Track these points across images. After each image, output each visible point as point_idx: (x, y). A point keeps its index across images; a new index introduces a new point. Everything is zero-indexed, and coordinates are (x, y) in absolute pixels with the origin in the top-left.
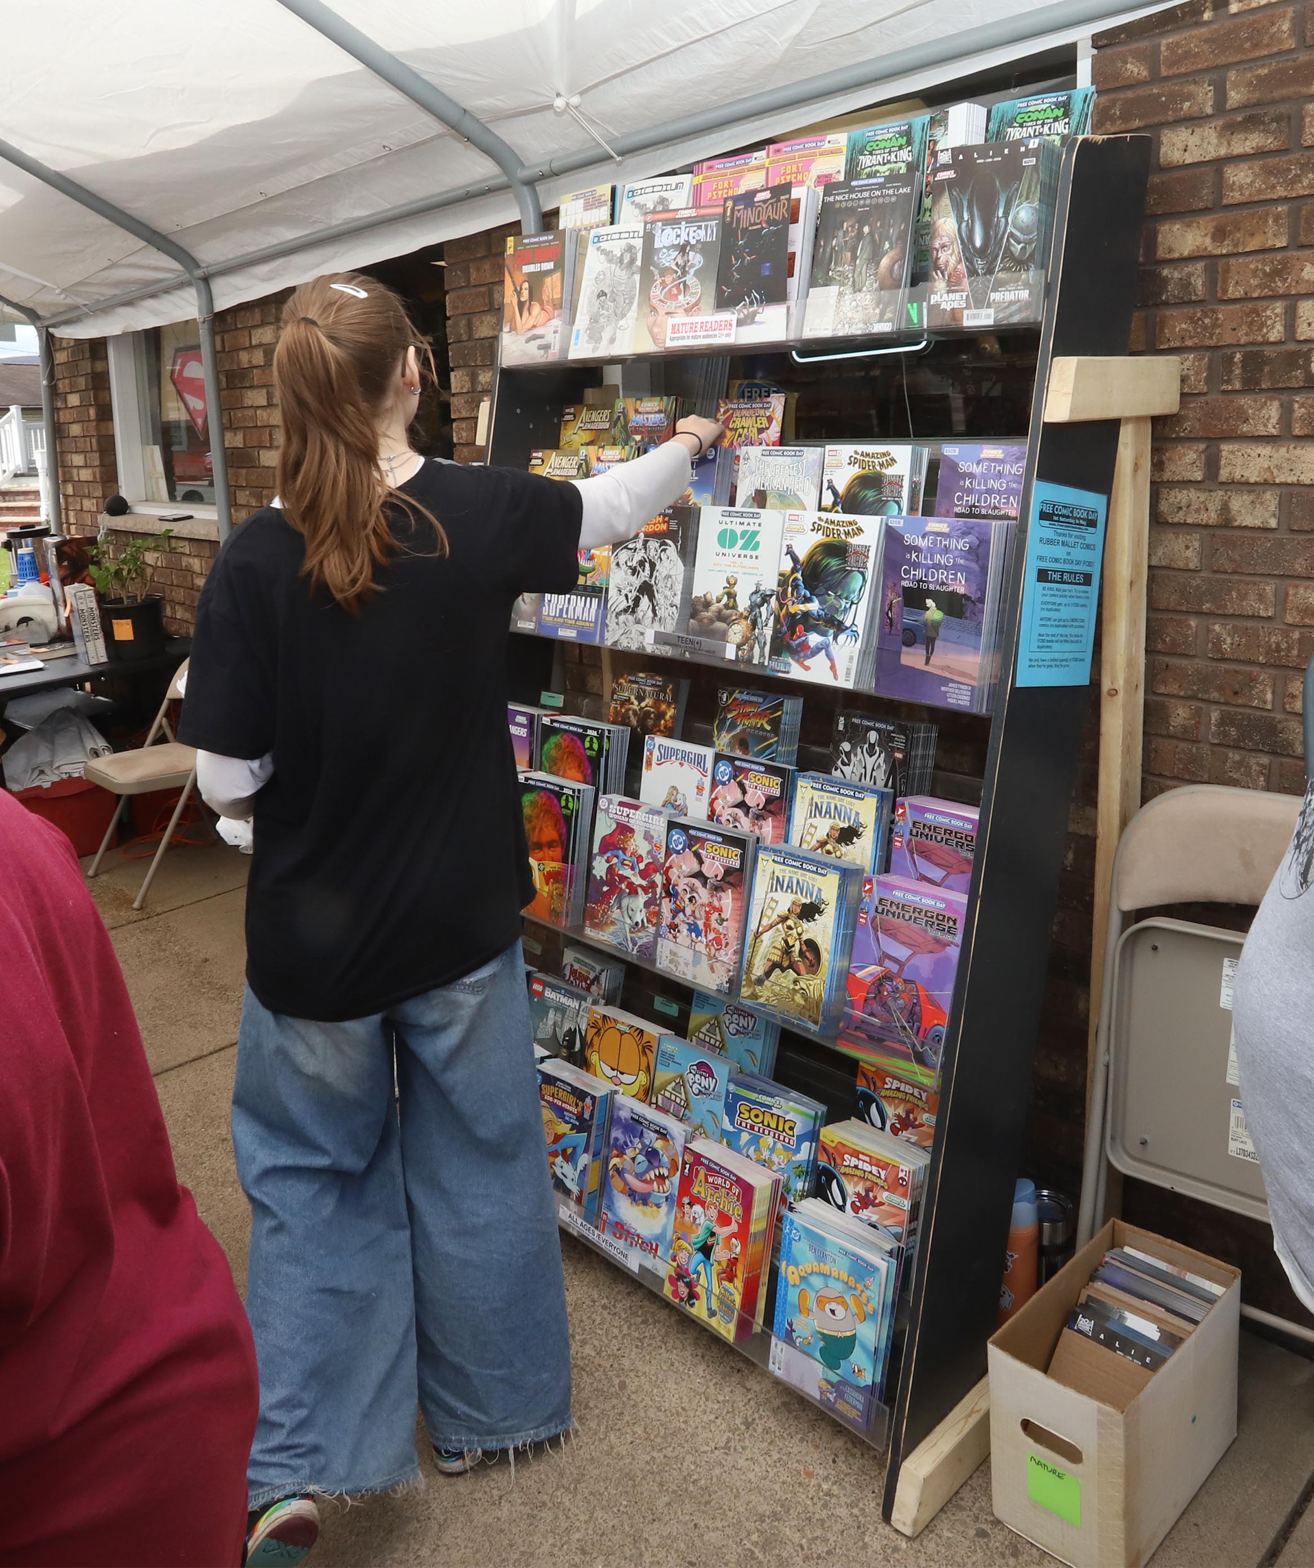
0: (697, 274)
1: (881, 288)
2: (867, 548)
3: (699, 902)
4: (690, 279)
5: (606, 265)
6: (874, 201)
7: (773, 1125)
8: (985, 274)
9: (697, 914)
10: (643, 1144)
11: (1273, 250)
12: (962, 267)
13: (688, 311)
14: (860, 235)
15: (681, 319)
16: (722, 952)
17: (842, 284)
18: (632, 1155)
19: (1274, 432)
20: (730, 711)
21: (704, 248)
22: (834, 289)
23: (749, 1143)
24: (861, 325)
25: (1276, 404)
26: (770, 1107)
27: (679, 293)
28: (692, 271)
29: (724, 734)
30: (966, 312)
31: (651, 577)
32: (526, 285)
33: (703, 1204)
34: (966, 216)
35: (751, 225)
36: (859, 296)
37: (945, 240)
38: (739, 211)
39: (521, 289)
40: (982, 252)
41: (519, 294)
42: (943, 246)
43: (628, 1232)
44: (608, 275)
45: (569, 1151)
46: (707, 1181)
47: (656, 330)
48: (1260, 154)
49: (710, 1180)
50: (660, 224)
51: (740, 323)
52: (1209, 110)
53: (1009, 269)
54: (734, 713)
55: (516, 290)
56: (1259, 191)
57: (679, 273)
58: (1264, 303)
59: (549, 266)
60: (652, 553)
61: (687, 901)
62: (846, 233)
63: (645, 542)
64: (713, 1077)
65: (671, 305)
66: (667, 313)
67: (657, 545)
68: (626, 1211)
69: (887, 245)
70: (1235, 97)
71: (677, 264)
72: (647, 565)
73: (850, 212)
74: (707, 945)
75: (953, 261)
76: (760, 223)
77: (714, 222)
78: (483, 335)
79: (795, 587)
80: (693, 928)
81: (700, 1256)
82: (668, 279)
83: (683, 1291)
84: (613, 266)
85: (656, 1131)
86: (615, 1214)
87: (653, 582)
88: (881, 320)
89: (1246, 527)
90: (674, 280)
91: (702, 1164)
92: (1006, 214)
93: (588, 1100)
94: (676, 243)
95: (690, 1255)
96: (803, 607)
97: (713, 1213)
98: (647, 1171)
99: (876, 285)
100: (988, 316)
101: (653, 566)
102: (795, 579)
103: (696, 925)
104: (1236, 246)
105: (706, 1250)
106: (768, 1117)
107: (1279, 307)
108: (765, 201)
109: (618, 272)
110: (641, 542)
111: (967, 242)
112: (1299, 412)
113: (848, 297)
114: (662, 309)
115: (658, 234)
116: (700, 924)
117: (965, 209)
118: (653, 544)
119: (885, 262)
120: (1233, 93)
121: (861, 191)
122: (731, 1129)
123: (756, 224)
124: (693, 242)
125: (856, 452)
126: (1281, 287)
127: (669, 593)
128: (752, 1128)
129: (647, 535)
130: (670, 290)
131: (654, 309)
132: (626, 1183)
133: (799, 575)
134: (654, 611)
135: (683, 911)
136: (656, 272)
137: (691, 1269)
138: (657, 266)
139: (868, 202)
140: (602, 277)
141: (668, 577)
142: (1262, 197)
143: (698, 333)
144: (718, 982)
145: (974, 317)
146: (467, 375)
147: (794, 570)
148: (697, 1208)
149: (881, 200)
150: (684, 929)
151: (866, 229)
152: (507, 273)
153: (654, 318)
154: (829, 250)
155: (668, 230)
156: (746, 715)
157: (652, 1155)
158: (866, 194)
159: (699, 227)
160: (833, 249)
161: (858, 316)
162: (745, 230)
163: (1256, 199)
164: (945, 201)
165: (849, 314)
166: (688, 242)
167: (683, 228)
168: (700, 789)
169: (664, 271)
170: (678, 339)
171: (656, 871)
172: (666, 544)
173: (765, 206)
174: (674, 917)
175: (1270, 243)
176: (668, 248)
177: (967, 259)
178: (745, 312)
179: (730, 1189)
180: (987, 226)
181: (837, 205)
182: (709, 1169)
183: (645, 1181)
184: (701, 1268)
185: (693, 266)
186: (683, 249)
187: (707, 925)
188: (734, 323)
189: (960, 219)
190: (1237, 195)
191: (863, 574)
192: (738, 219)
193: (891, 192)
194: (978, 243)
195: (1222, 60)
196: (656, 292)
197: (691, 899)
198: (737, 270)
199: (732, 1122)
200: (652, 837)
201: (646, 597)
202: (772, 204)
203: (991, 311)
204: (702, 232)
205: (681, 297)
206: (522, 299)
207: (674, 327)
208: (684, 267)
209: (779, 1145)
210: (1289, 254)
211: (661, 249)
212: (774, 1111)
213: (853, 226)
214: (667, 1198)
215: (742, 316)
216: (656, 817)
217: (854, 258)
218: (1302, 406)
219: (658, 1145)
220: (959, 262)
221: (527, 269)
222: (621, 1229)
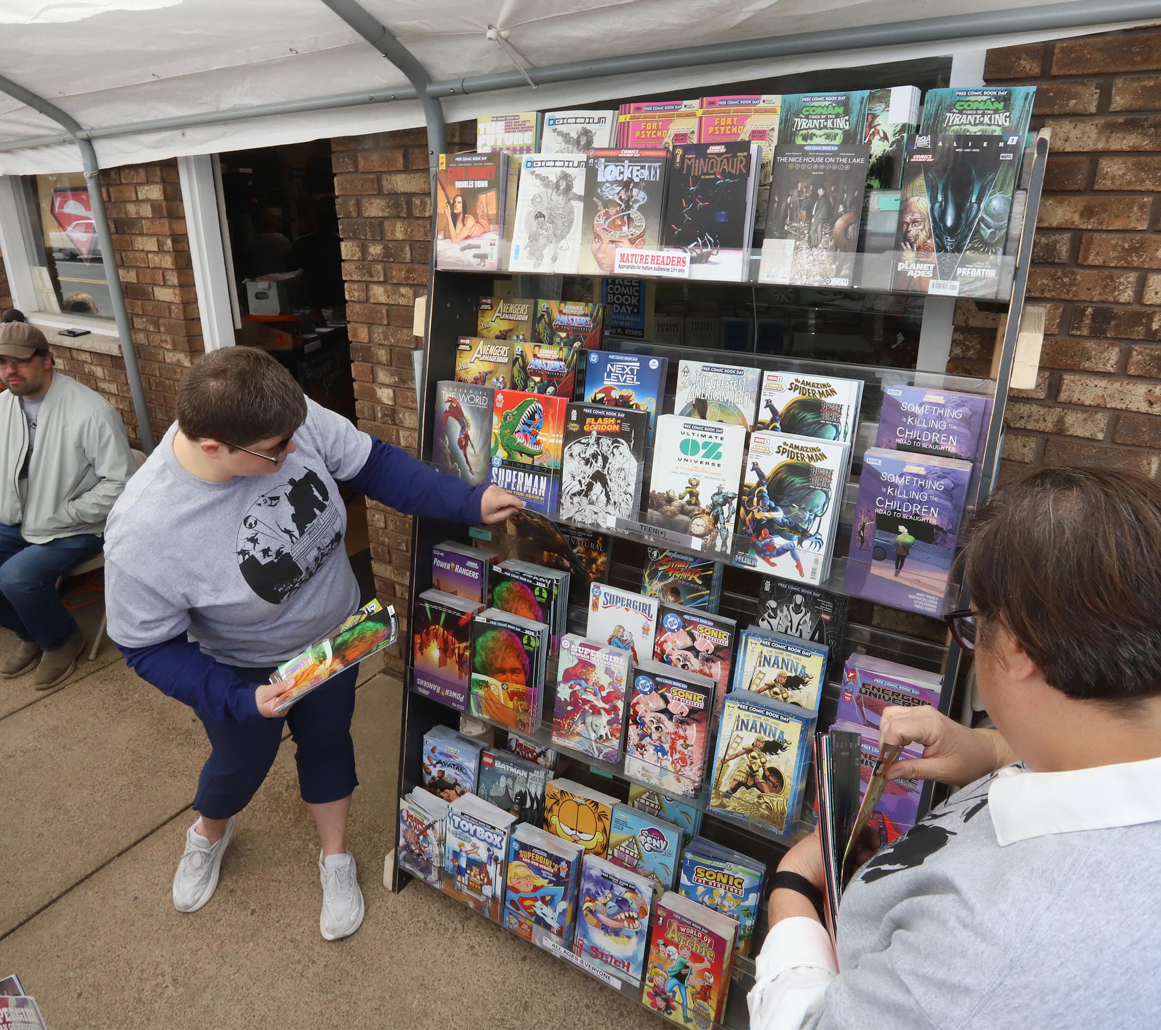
0: (640, 209)
1: (836, 248)
2: (831, 472)
3: (665, 730)
4: (634, 213)
5: (542, 189)
6: (828, 167)
7: (724, 881)
8: (953, 251)
9: (663, 739)
10: (614, 895)
11: (1134, 231)
12: (932, 242)
13: (632, 242)
14: (815, 196)
15: (626, 249)
16: (687, 768)
17: (798, 239)
18: (604, 901)
19: (1112, 370)
20: (662, 565)
21: (646, 186)
22: (790, 243)
23: (704, 894)
24: (818, 278)
25: (1116, 350)
26: (722, 869)
27: (623, 224)
28: (636, 206)
29: (655, 582)
30: (931, 281)
31: (604, 467)
32: (459, 199)
33: (676, 946)
34: (940, 198)
35: (703, 174)
36: (815, 251)
37: (917, 216)
38: (690, 159)
39: (454, 202)
40: (952, 231)
41: (452, 206)
42: (914, 222)
43: (603, 954)
44: (545, 198)
45: (548, 898)
46: (679, 930)
47: (600, 255)
48: (1135, 152)
49: (683, 930)
50: (603, 160)
51: (693, 261)
52: (1093, 109)
53: (977, 249)
54: (665, 567)
55: (449, 202)
56: (1130, 183)
57: (623, 206)
58: (1119, 272)
59: (484, 184)
60: (605, 448)
61: (654, 730)
62: (800, 193)
63: (598, 440)
64: (664, 840)
65: (615, 235)
67: (610, 442)
68: (600, 939)
69: (841, 208)
70: (1119, 101)
71: (620, 198)
72: (600, 458)
73: (806, 174)
74: (673, 762)
75: (923, 236)
76: (714, 174)
77: (657, 164)
78: (372, 215)
79: (761, 497)
80: (659, 749)
81: (675, 981)
82: (612, 211)
83: (661, 1003)
84: (550, 191)
85: (625, 887)
86: (590, 941)
87: (605, 472)
88: (837, 275)
89: (1077, 437)
90: (617, 212)
91: (674, 918)
92: (979, 200)
93: (563, 864)
94: (620, 179)
95: (666, 980)
96: (767, 515)
97: (687, 953)
98: (618, 913)
99: (831, 243)
100: (954, 288)
101: (605, 459)
102: (761, 491)
103: (662, 747)
104: (1101, 223)
105: (681, 977)
106: (720, 877)
107: (1132, 277)
108: (719, 155)
109: (555, 197)
110: (594, 438)
111: (938, 221)
112: (1136, 357)
113: (805, 252)
114: (606, 237)
115: (601, 169)
116: (667, 747)
117: (940, 192)
118: (606, 441)
119: (839, 223)
120: (1118, 98)
121: (815, 156)
122: (689, 884)
123: (708, 174)
124: (637, 180)
125: (797, 380)
126: (1135, 260)
127: (622, 483)
128: (707, 883)
129: (599, 433)
130: (614, 220)
131: (597, 236)
132: (599, 920)
133: (764, 488)
134: (607, 495)
135: (650, 736)
136: (600, 203)
137: (667, 989)
138: (600, 198)
139: (822, 167)
140: (538, 200)
141: (621, 469)
142: (1130, 188)
143: (649, 265)
144: (684, 789)
145: (939, 286)
146: (358, 246)
147: (759, 484)
148: (671, 948)
149: (835, 167)
150: (651, 750)
151: (821, 192)
152: (439, 187)
153: (598, 245)
154: (783, 206)
155: (611, 167)
156: (679, 570)
157: (622, 903)
158: (821, 160)
159: (643, 167)
160: (788, 206)
161: (815, 269)
162: (696, 179)
163: (1125, 188)
164: (920, 182)
165: (807, 267)
166: (631, 180)
167: (626, 166)
168: (646, 630)
169: (607, 203)
170: (628, 267)
171: (617, 698)
172: (619, 442)
173: (719, 159)
174: (641, 739)
175: (1132, 226)
176: (612, 183)
177: (937, 236)
178: (698, 251)
179: (702, 938)
180: (960, 210)
181: (791, 166)
182: (681, 922)
183: (616, 920)
184: (676, 989)
185: (636, 201)
186: (627, 185)
187: (673, 748)
188: (688, 261)
189: (933, 200)
190: (1108, 183)
191: (826, 493)
192: (689, 167)
193: (845, 160)
194: (949, 222)
195: (1112, 69)
196: (600, 221)
197: (657, 729)
198: (689, 213)
199: (690, 879)
200: (613, 673)
201: (599, 484)
202: (727, 158)
203: (957, 283)
204: (646, 173)
205: (625, 228)
206: (456, 211)
207: (622, 256)
208: (628, 201)
209: (729, 894)
210: (1147, 235)
211: (604, 183)
212: (726, 872)
213: (807, 187)
214: (637, 933)
215: (694, 254)
216: (615, 658)
217: (809, 216)
218: (1140, 353)
219: (628, 896)
220: (929, 237)
221: (460, 184)
222: (596, 952)
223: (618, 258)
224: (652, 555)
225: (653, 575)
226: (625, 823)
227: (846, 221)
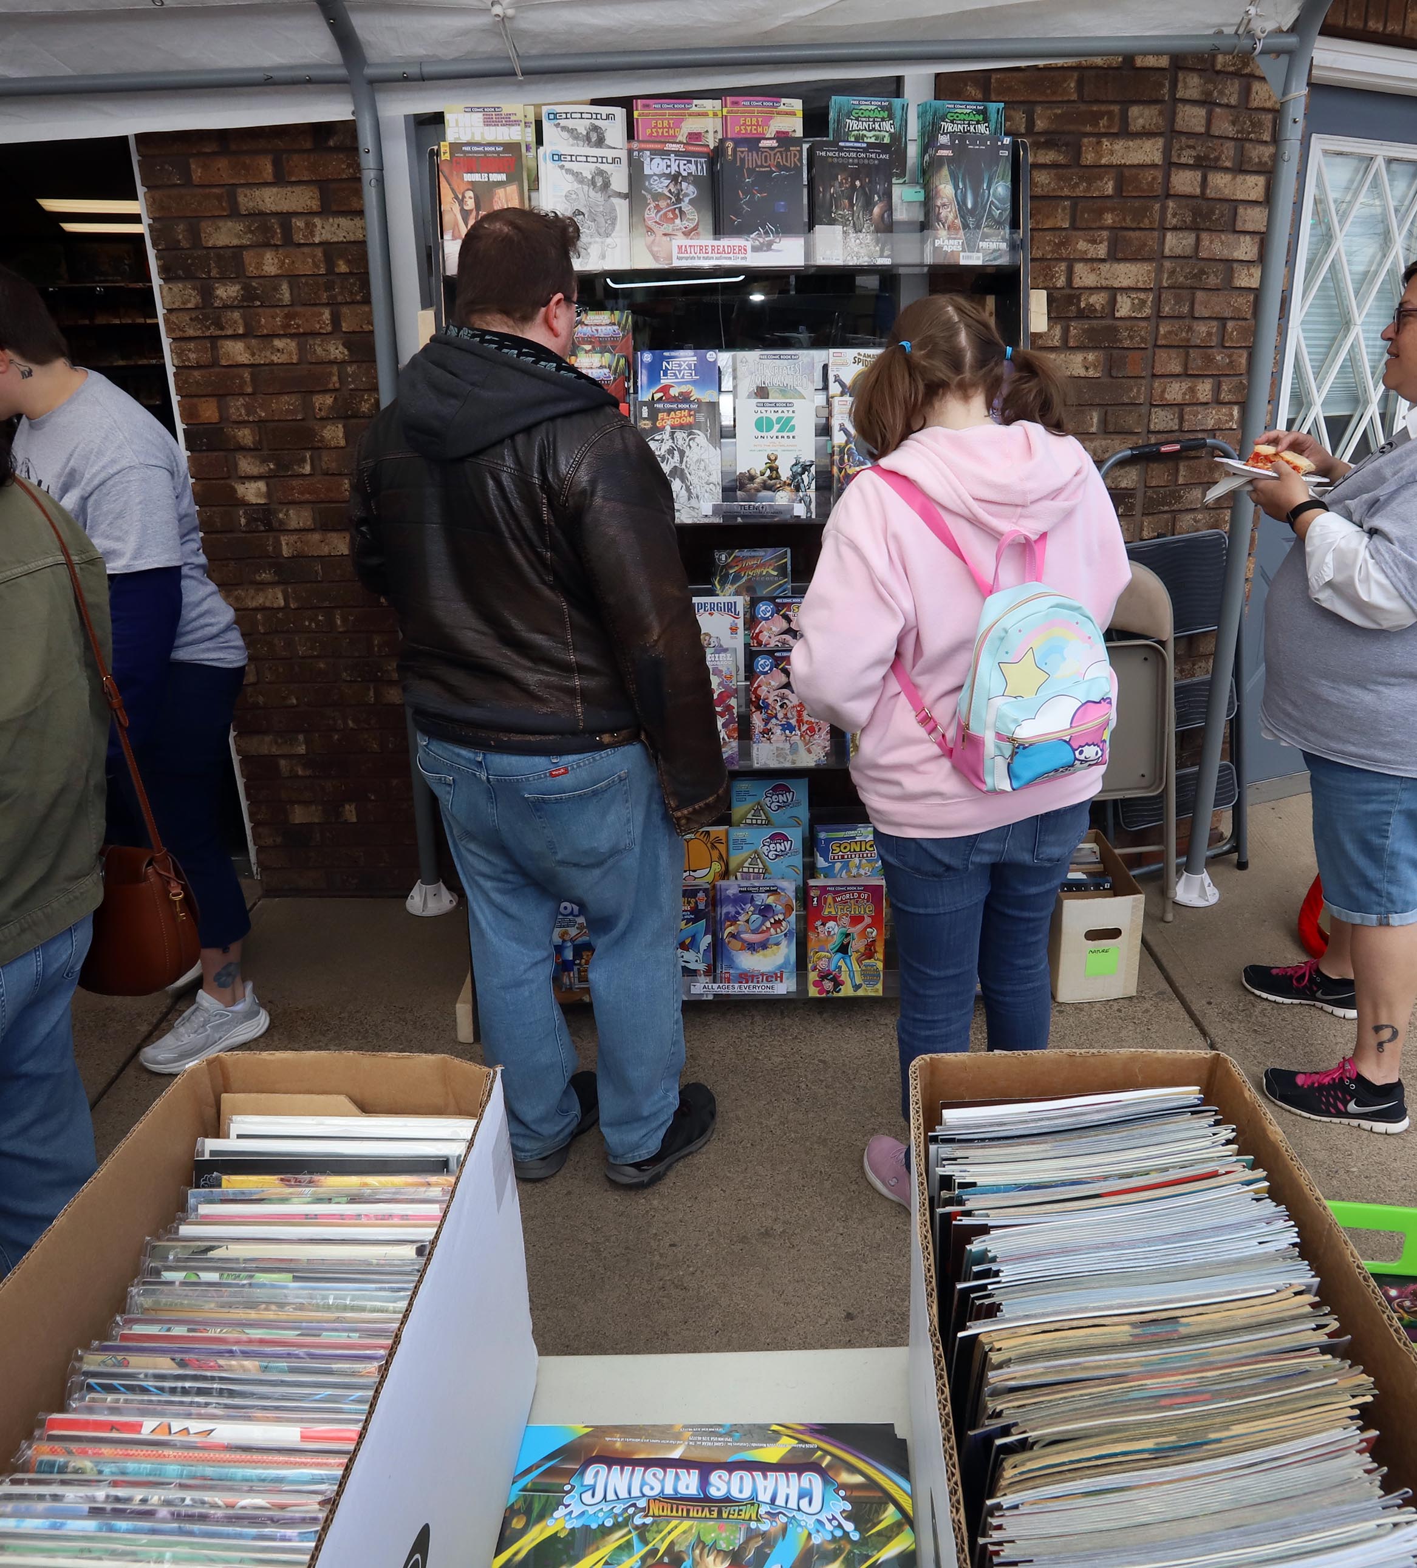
0: (691, 202)
1: (877, 231)
3: (790, 705)
4: (685, 205)
5: (576, 185)
6: (861, 162)
7: (858, 850)
8: (975, 228)
9: (789, 715)
10: (755, 906)
11: (1061, 229)
12: (958, 222)
13: (687, 234)
14: (853, 187)
15: (680, 241)
16: (816, 736)
17: (844, 225)
18: (745, 918)
19: (1057, 344)
20: (731, 567)
21: (696, 180)
22: (838, 229)
23: (842, 869)
24: (866, 259)
25: (1059, 327)
26: (854, 838)
27: (676, 217)
28: (687, 200)
29: (728, 586)
30: (962, 254)
31: (681, 462)
32: (470, 194)
33: (834, 919)
34: (961, 186)
35: (757, 166)
36: (861, 235)
37: (945, 200)
38: (742, 152)
39: (464, 197)
40: (972, 213)
41: (461, 202)
42: (944, 205)
43: (753, 976)
44: (581, 195)
45: (687, 942)
46: (835, 901)
47: (655, 249)
48: (1054, 166)
49: (839, 899)
50: (648, 153)
51: (755, 249)
52: (1023, 131)
53: (991, 227)
54: (737, 568)
55: (456, 197)
56: (1054, 190)
57: (674, 199)
58: (1053, 263)
59: (502, 177)
60: (680, 442)
61: (778, 708)
62: (841, 184)
63: (672, 434)
65: (668, 228)
66: (665, 235)
67: (685, 435)
68: (748, 961)
69: (876, 198)
70: (1040, 125)
71: (670, 191)
72: (676, 452)
73: (843, 167)
74: (802, 736)
75: (951, 216)
76: (769, 166)
77: (703, 160)
79: (851, 455)
80: (787, 727)
81: (839, 955)
82: (663, 204)
83: (829, 985)
84: (586, 188)
85: (767, 891)
86: (737, 969)
87: (683, 466)
88: (881, 256)
90: (668, 205)
91: (829, 892)
92: (989, 188)
93: (701, 895)
94: (668, 172)
95: (829, 959)
96: (858, 469)
97: (846, 920)
98: (763, 923)
99: (872, 228)
100: (978, 258)
101: (682, 453)
102: (850, 449)
103: (789, 724)
104: (1038, 223)
105: (843, 949)
106: (853, 846)
107: (1063, 266)
108: (772, 148)
109: (592, 193)
110: (668, 433)
111: (961, 204)
112: (1073, 332)
113: (852, 235)
114: (659, 230)
115: (647, 161)
116: (793, 722)
117: (960, 181)
118: (680, 435)
119: (876, 210)
120: (1039, 122)
121: (849, 152)
122: (827, 865)
123: (762, 166)
124: (685, 174)
125: (859, 354)
126: (1064, 253)
127: (703, 474)
128: (843, 857)
129: (673, 427)
130: (665, 214)
131: (650, 230)
132: (743, 941)
133: (852, 446)
134: (688, 490)
135: (776, 717)
136: (649, 196)
137: (832, 968)
138: (649, 191)
139: (856, 161)
140: (574, 196)
141: (699, 461)
142: (1055, 194)
143: (710, 255)
144: (816, 758)
145: (968, 258)
147: (847, 443)
148: (831, 924)
149: (866, 161)
150: (778, 731)
151: (858, 183)
152: (442, 179)
153: (652, 238)
154: (828, 196)
155: (657, 160)
156: (751, 568)
157: (765, 911)
158: (854, 155)
159: (690, 162)
160: (832, 195)
161: (863, 251)
162: (751, 172)
163: (1051, 194)
164: (945, 172)
165: (856, 249)
166: (679, 173)
167: (673, 160)
168: (734, 630)
169: (657, 196)
170: (687, 258)
171: (729, 697)
172: (694, 434)
173: (772, 153)
174: (766, 724)
175: (1059, 225)
176: (661, 176)
177: (961, 216)
178: (761, 240)
179: (859, 897)
180: (976, 196)
181: (830, 160)
182: (836, 892)
183: (763, 932)
184: (841, 963)
185: (686, 195)
186: (675, 178)
187: (800, 721)
188: (749, 249)
189: (956, 187)
190: (1039, 190)
192: (742, 160)
193: (873, 156)
194: (970, 206)
195: (1032, 98)
196: (650, 214)
197: (781, 706)
198: (747, 203)
199: (826, 860)
200: (721, 671)
201: (677, 480)
202: (781, 152)
203: (980, 255)
204: (693, 167)
205: (678, 221)
206: (466, 208)
207: (680, 247)
208: (678, 195)
209: (864, 861)
210: (1070, 232)
211: (651, 176)
212: (858, 839)
213: (847, 180)
214: (785, 935)
215: (757, 243)
216: (721, 655)
217: (852, 205)
218: (1075, 328)
219: (770, 900)
220: (956, 218)
222: (746, 977)
223: (675, 251)
224: (720, 560)
225: (723, 583)
226: (743, 841)
227: (881, 209)
